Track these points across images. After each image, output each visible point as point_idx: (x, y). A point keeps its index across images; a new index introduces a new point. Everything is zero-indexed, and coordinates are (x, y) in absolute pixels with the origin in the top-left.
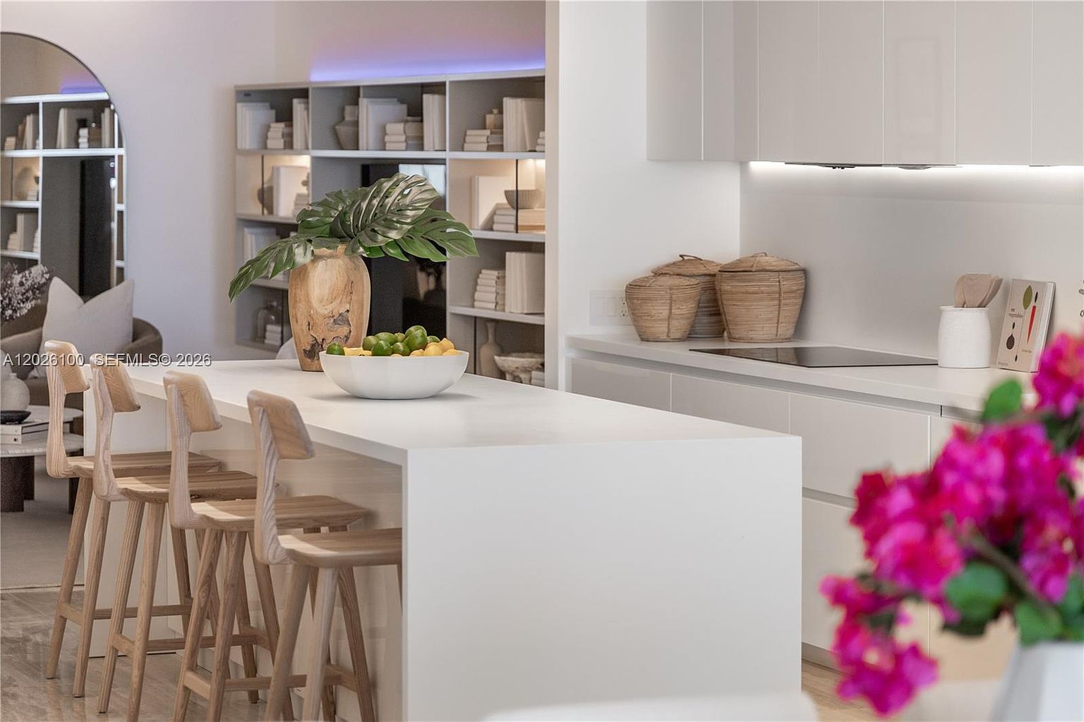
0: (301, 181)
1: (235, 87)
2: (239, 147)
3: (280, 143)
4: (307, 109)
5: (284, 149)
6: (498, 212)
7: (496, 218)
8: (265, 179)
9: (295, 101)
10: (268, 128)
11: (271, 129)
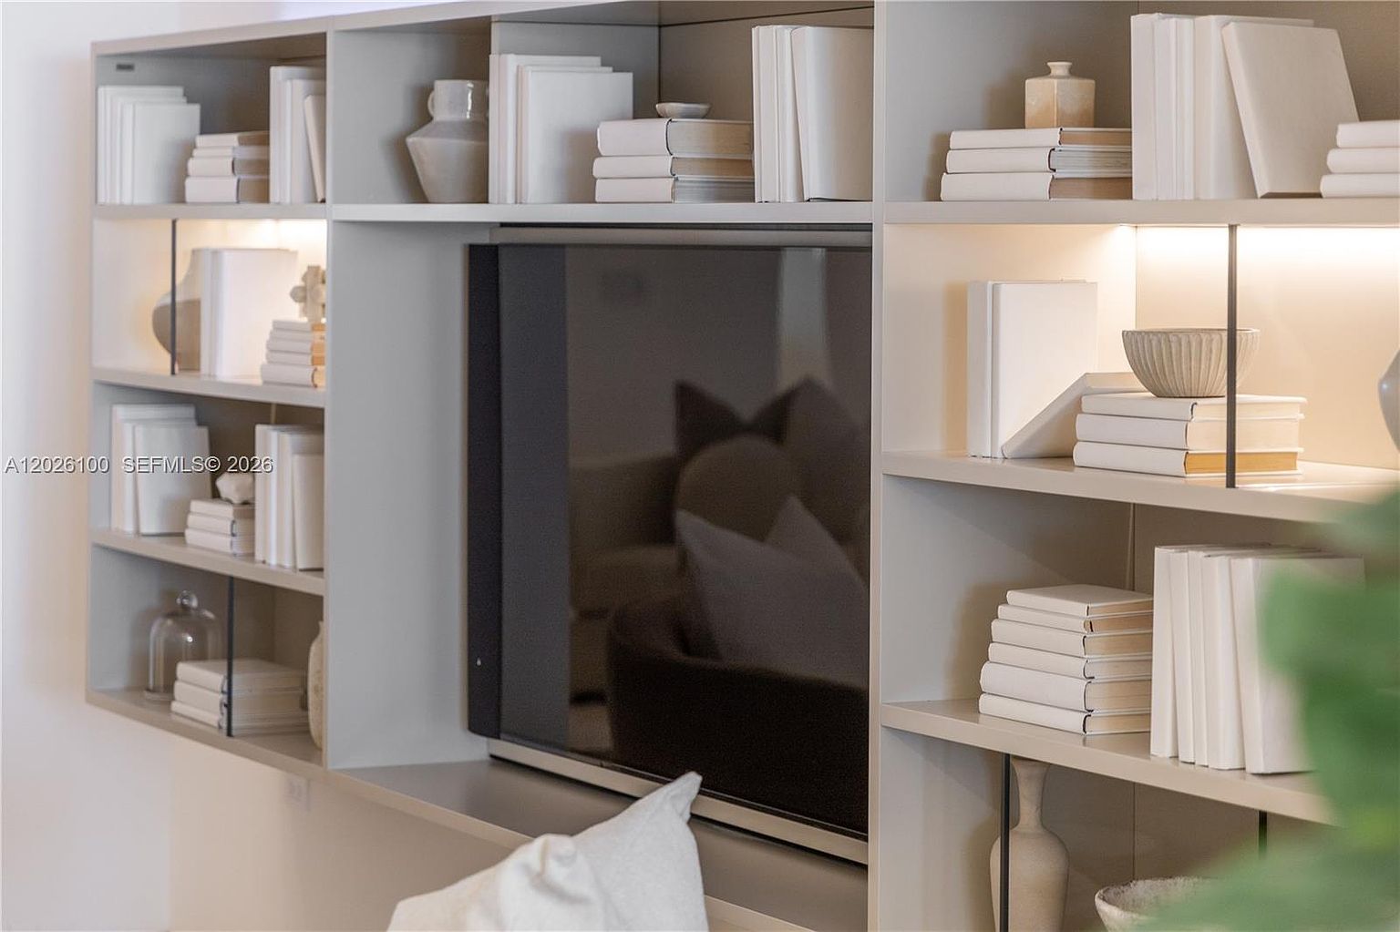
0: (290, 288)
1: (94, 45)
2: (101, 200)
3: (227, 187)
4: (320, 94)
5: (238, 202)
6: (1087, 404)
7: (1083, 425)
8: (179, 279)
9: (278, 74)
10: (188, 149)
11: (196, 153)
